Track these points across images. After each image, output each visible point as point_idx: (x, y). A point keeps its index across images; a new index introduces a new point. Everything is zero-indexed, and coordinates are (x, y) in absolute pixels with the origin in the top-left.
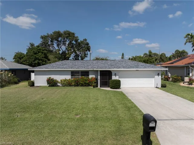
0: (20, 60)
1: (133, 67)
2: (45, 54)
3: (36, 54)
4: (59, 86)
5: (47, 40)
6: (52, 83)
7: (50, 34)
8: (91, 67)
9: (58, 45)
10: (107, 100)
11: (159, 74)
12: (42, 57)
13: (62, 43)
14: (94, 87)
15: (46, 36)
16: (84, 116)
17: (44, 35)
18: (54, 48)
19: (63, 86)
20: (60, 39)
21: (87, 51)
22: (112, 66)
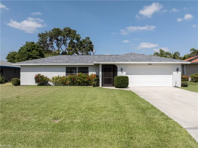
0: (13, 60)
1: (145, 61)
2: (40, 52)
3: (29, 51)
4: (51, 85)
5: (45, 39)
6: (41, 81)
7: (48, 32)
8: (91, 62)
9: (58, 45)
10: (110, 99)
11: (178, 69)
12: (37, 55)
13: (62, 42)
14: (94, 86)
15: (44, 34)
16: (68, 121)
17: (42, 33)
18: (53, 48)
19: (56, 85)
20: (59, 38)
21: (89, 50)
22: (117, 59)
